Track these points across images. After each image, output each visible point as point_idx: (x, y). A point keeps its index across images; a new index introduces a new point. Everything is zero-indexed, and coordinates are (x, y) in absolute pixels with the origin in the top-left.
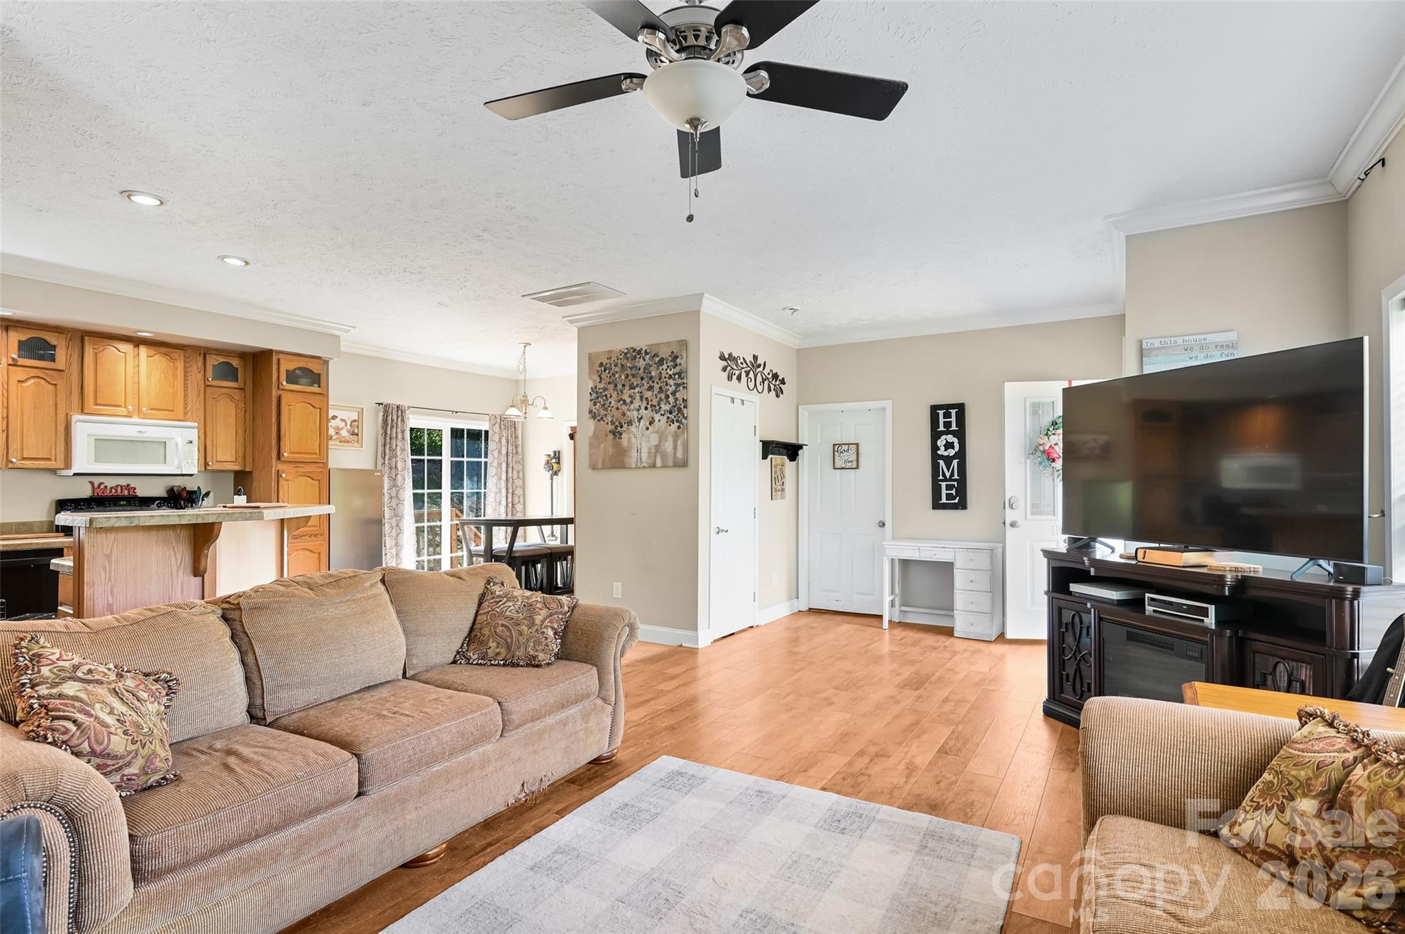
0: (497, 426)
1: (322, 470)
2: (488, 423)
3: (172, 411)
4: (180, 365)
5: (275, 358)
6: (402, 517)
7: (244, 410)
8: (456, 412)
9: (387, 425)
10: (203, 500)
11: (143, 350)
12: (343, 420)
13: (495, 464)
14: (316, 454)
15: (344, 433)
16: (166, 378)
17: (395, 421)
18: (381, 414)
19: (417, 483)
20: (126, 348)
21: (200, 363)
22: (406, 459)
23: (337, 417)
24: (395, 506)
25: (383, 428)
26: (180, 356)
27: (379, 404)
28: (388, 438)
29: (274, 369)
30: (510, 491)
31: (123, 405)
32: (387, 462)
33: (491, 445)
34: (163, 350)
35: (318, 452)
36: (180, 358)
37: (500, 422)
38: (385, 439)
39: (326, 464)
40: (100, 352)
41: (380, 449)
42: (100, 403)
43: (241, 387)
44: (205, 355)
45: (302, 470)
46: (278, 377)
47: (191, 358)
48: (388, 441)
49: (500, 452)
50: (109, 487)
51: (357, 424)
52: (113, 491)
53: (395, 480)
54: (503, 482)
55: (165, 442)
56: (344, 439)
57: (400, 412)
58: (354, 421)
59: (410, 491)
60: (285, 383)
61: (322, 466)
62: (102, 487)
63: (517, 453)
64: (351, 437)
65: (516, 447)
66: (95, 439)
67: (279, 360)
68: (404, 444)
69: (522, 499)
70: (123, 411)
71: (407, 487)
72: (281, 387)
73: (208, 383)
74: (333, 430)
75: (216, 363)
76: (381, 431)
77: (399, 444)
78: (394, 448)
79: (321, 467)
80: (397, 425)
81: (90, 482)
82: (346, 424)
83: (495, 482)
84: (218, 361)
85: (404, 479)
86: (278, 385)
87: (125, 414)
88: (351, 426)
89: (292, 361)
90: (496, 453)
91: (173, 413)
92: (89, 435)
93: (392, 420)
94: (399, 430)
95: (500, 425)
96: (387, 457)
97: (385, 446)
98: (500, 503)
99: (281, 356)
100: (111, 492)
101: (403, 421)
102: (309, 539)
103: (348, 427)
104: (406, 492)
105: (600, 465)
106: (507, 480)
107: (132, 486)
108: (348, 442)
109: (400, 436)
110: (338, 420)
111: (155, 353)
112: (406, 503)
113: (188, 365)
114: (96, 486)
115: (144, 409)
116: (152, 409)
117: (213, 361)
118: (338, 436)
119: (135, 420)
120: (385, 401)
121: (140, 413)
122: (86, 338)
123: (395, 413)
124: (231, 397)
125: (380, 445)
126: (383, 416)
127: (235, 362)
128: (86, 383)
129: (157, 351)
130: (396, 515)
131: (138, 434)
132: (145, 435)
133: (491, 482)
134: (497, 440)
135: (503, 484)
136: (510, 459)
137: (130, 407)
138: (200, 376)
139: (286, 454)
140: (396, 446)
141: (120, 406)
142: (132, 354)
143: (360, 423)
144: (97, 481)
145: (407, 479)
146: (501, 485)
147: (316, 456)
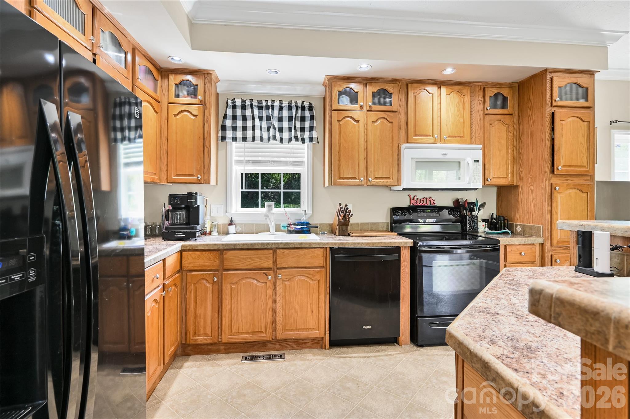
1: (589, 182)
3: (462, 137)
4: (467, 98)
5: (548, 77)
7: (512, 133)
10: (479, 210)
11: (444, 90)
14: (584, 166)
16: (458, 111)
20: (433, 89)
21: (481, 97)
26: (467, 91)
29: (547, 88)
31: (431, 134)
34: (457, 88)
35: (587, 166)
36: (468, 93)
39: (592, 177)
40: (418, 95)
42: (418, 134)
43: (510, 113)
44: (484, 88)
45: (572, 183)
46: (551, 94)
47: (474, 93)
50: (419, 199)
52: (422, 202)
55: (460, 162)
60: (558, 99)
61: (589, 178)
62: (415, 199)
66: (416, 161)
67: (552, 79)
70: (431, 139)
72: (554, 104)
73: (486, 112)
75: (492, 95)
79: (589, 180)
81: (409, 195)
84: (493, 92)
86: (552, 102)
87: (433, 141)
89: (564, 78)
91: (463, 139)
92: (412, 158)
99: (553, 75)
100: (420, 203)
107: (432, 198)
111: (453, 90)
113: (473, 98)
114: (412, 198)
115: (444, 137)
116: (449, 136)
117: (490, 92)
119: (439, 145)
121: (442, 140)
122: (410, 85)
124: (503, 122)
127: (505, 92)
128: (409, 120)
129: (452, 89)
131: (442, 157)
132: (447, 157)
137: (436, 136)
138: (481, 107)
139: (559, 168)
141: (429, 136)
142: (437, 94)
144: (412, 194)
147: (584, 169)
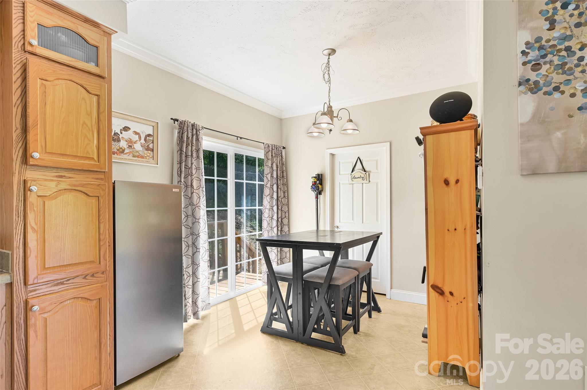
0: (270, 153)
1: (102, 182)
2: (263, 151)
5: (15, 3)
6: (198, 236)
8: (241, 138)
9: (183, 142)
12: (136, 133)
13: (269, 185)
14: (92, 159)
15: (138, 147)
17: (190, 138)
18: (176, 132)
19: (210, 203)
22: (201, 177)
23: (130, 129)
24: (191, 225)
25: (178, 144)
27: (176, 120)
28: (184, 155)
30: (280, 208)
32: (183, 180)
33: (267, 170)
35: (96, 158)
37: (272, 150)
38: (181, 157)
41: (176, 166)
45: (68, 181)
46: (23, 31)
48: (184, 158)
49: (272, 176)
51: (151, 138)
53: (190, 198)
54: (274, 201)
56: (138, 154)
57: (195, 131)
58: (149, 135)
59: (203, 210)
61: (102, 176)
63: (283, 176)
64: (146, 152)
65: (283, 172)
67: (24, 5)
68: (198, 164)
69: (287, 214)
71: (202, 206)
72: (29, 49)
74: (126, 143)
76: (176, 148)
77: (195, 163)
78: (190, 166)
79: (102, 179)
80: (192, 143)
82: (140, 138)
83: (269, 201)
85: (199, 198)
86: (24, 45)
88: (145, 140)
90: (269, 176)
93: (188, 138)
94: (194, 148)
95: (272, 153)
96: (183, 175)
97: (180, 164)
98: (272, 218)
101: (197, 140)
102: (84, 281)
103: (143, 141)
104: (201, 211)
105: (552, 166)
106: (277, 199)
108: (142, 157)
109: (194, 155)
110: (130, 132)
112: (201, 221)
118: (131, 150)
120: (181, 118)
123: (190, 131)
125: (175, 162)
126: (179, 133)
130: (192, 234)
133: (266, 201)
134: (270, 166)
135: (275, 202)
136: (279, 182)
139: (36, 155)
140: (192, 164)
143: (155, 136)
145: (201, 198)
146: (272, 203)
147: (92, 162)
